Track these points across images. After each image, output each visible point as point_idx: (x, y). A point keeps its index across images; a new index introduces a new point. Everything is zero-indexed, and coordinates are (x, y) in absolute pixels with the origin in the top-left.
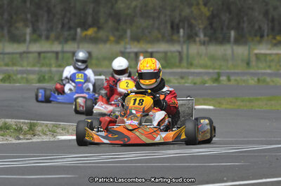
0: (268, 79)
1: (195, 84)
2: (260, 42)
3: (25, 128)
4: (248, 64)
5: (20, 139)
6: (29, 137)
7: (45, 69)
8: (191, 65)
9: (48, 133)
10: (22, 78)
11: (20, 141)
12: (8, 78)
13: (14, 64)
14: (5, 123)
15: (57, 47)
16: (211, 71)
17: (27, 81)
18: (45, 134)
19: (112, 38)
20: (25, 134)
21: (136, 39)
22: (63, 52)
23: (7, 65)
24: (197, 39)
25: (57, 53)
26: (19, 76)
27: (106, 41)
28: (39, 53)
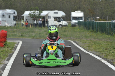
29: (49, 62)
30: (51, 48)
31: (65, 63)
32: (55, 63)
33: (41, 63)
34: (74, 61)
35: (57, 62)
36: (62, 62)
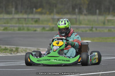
0: (113, 30)
1: (83, 31)
2: (109, 14)
3: (14, 49)
4: (104, 23)
5: (12, 54)
6: (15, 53)
7: (21, 25)
8: (80, 23)
9: (23, 52)
10: (11, 29)
11: (12, 55)
12: (6, 29)
13: (8, 23)
14: (6, 48)
15: (25, 16)
16: (89, 26)
17: (14, 30)
18: (22, 52)
19: (48, 13)
20: (14, 52)
21: (58, 13)
22: (28, 18)
23: (5, 23)
24: (83, 13)
25: (25, 19)
26: (10, 28)
27: (45, 14)
28: (18, 19)
29: (49, 60)
30: (57, 43)
31: (69, 61)
32: (55, 61)
33: (40, 60)
34: (80, 59)
35: (59, 60)
36: (64, 60)
